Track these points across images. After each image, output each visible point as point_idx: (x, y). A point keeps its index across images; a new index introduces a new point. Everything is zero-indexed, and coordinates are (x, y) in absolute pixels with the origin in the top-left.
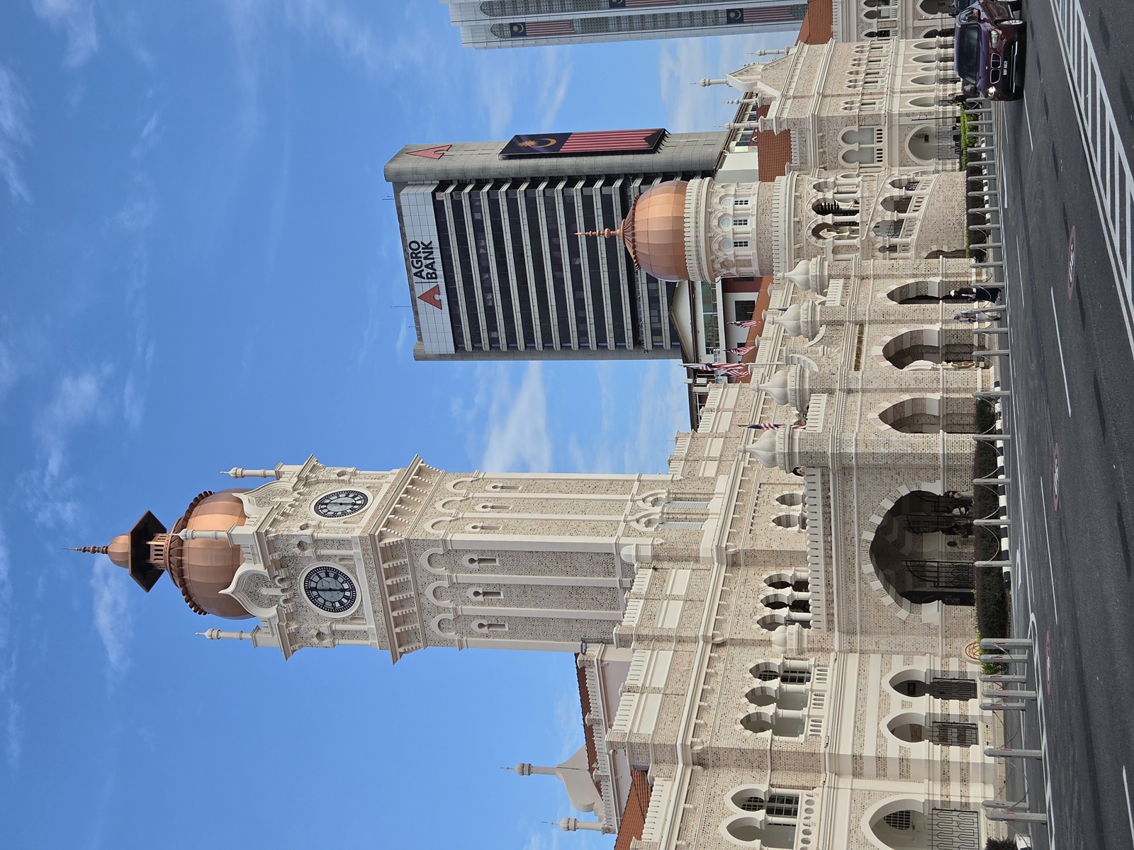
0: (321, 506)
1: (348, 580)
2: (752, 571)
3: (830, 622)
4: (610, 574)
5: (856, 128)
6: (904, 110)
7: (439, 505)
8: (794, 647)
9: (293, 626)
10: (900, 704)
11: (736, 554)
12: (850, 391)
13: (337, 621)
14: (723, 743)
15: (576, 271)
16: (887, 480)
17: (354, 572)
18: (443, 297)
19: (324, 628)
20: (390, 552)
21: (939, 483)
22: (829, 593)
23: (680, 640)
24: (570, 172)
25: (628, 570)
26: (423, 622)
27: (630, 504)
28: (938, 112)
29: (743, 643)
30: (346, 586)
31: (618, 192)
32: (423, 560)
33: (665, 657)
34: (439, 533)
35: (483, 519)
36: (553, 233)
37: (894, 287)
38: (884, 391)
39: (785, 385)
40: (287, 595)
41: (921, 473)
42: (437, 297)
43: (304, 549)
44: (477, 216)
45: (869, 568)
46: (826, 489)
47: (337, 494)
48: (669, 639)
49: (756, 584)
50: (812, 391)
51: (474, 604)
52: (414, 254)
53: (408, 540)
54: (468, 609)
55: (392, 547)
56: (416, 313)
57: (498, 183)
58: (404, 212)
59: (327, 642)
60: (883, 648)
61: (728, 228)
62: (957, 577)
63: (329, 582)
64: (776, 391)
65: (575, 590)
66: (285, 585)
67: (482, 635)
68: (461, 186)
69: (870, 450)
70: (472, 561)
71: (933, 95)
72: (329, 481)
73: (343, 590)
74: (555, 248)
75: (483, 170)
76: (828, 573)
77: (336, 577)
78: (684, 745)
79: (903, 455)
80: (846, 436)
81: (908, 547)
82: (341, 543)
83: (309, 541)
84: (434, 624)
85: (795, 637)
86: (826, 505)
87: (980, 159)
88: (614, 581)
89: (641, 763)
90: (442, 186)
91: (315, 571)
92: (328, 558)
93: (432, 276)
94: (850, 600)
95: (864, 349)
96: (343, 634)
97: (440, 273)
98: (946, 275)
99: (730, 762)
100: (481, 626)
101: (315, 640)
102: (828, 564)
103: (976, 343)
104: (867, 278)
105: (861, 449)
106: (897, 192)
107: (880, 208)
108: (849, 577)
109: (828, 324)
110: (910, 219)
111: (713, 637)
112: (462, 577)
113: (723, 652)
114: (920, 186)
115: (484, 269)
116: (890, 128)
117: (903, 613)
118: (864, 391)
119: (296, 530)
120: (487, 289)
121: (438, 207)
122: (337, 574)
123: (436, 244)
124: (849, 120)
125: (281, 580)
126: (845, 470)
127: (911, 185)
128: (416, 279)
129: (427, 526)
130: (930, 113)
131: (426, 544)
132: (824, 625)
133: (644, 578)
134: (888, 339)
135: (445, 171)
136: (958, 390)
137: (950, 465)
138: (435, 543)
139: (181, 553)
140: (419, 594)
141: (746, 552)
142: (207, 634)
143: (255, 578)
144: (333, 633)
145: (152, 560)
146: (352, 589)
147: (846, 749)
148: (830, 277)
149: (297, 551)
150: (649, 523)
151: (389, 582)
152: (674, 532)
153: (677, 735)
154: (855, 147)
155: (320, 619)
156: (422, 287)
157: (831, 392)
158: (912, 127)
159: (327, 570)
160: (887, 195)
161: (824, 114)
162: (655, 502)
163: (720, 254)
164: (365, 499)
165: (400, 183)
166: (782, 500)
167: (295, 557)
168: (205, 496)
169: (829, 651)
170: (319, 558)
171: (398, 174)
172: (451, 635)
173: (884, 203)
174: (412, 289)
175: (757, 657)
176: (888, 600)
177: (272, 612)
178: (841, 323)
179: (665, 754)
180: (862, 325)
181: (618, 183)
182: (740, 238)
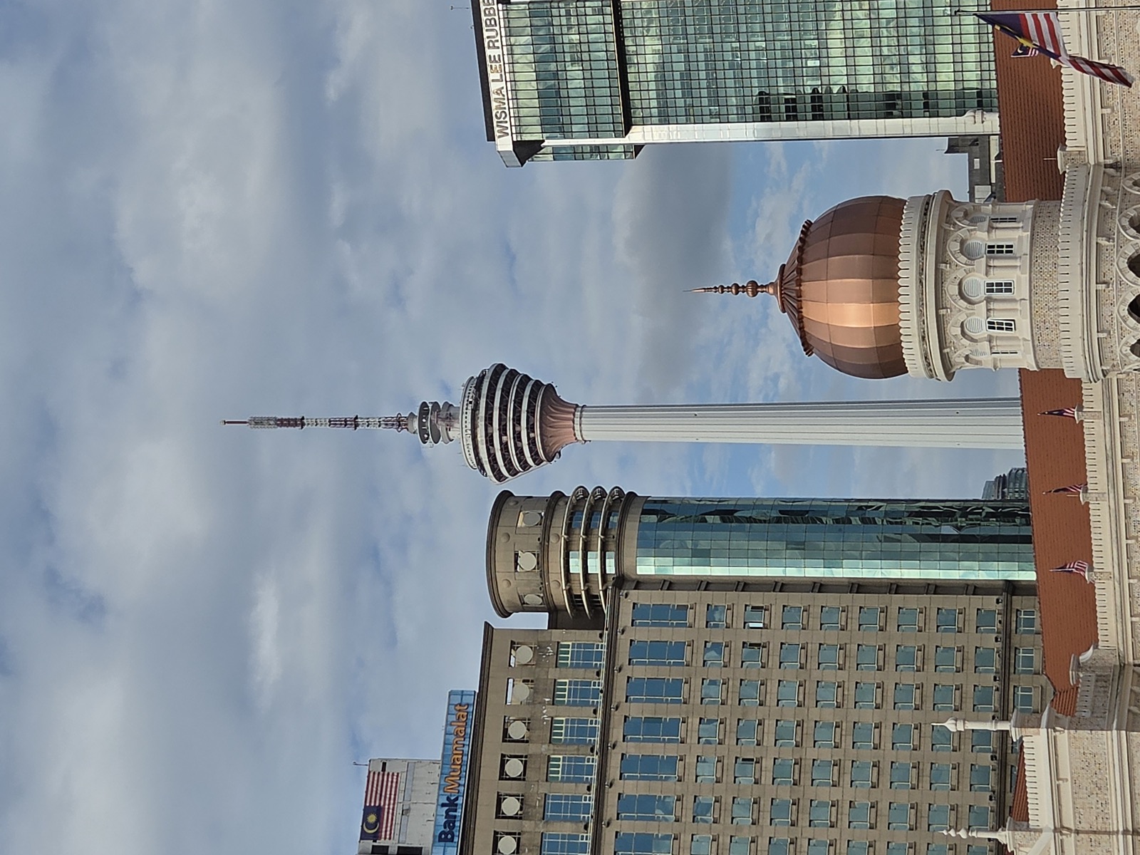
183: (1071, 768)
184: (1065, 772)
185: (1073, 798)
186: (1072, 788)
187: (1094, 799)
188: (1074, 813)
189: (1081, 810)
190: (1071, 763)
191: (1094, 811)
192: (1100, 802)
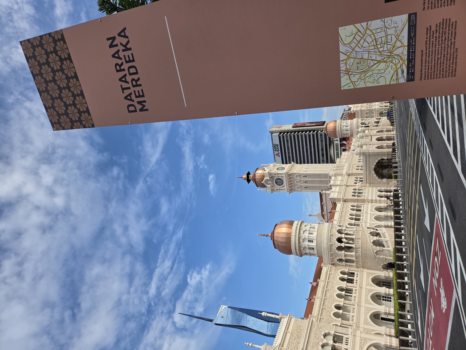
0: (277, 169)
1: (282, 180)
2: (352, 177)
3: (367, 182)
4: (327, 178)
5: (368, 112)
6: (378, 108)
7: (297, 169)
8: (360, 186)
9: (273, 188)
10: (379, 193)
11: (349, 174)
12: (370, 145)
13: (280, 187)
14: (349, 198)
15: (307, 149)
16: (377, 157)
17: (283, 179)
18: (280, 155)
19: (278, 188)
20: (290, 175)
21: (386, 157)
22: (366, 177)
23: (340, 186)
24: (306, 130)
25: (330, 177)
26: (295, 187)
27: (329, 171)
28: (385, 108)
29: (351, 186)
30: (282, 181)
31: (316, 133)
32: (295, 176)
33: (338, 188)
34: (298, 172)
35: (305, 170)
36: (302, 142)
37: (377, 131)
38: (376, 144)
39: (358, 144)
40: (272, 183)
41: (383, 155)
42: (279, 155)
43: (275, 175)
44: (287, 139)
45: (374, 172)
46: (366, 159)
47: (280, 168)
48: (338, 185)
49: (353, 178)
50: (363, 145)
51: (303, 184)
52: (274, 146)
53: (293, 173)
54: (302, 185)
55: (290, 174)
56: (275, 158)
57: (291, 132)
58: (273, 138)
59: (278, 191)
60: (376, 186)
61: (345, 128)
62: (389, 176)
63: (279, 181)
64: (357, 145)
65: (321, 181)
66: (272, 181)
67: (304, 189)
68: (284, 133)
69: (374, 151)
70: (303, 176)
71: (383, 105)
72: (278, 166)
73: (281, 182)
74: (303, 145)
75: (289, 130)
76: (366, 173)
77: (280, 180)
78: (342, 198)
79: (379, 152)
80: (370, 150)
81: (380, 171)
82: (282, 174)
83: (276, 174)
84: (296, 187)
85: (360, 184)
86: (366, 162)
87: (393, 118)
88: (328, 179)
89: (335, 202)
90: (280, 133)
91: (277, 179)
92: (279, 176)
93: (278, 151)
94: (370, 178)
95: (372, 139)
96: (281, 189)
97: (280, 150)
98: (387, 129)
99: (350, 201)
100: (304, 188)
101: (276, 190)
102: (366, 172)
103: (392, 138)
104: (372, 130)
105: (372, 151)
106: (377, 120)
107: (374, 123)
108: (370, 174)
109: (366, 136)
110: (379, 125)
111: (346, 185)
112: (302, 179)
113: (348, 187)
114: (381, 119)
115: (288, 149)
116: (375, 111)
117: (379, 180)
118: (372, 144)
119: (274, 172)
120: (289, 153)
121: (280, 137)
122: (281, 179)
123: (279, 144)
124: (367, 110)
125: (271, 180)
126: (370, 155)
127: (380, 119)
128: (275, 151)
129: (296, 171)
130: (383, 108)
131: (296, 174)
132: (365, 183)
133: (333, 178)
134: (376, 138)
135: (281, 131)
136: (389, 144)
137: (388, 154)
138: (297, 173)
139: (255, 176)
140: (294, 182)
141: (351, 173)
142: (258, 190)
143: (267, 180)
144: (279, 189)
145: (250, 179)
146: (283, 182)
147: (370, 198)
148: (366, 130)
149: (274, 175)
150: (333, 170)
151: (289, 180)
152: (338, 172)
153: (341, 197)
154: (368, 115)
155: (278, 187)
156: (276, 153)
157: (367, 145)
158: (379, 111)
159: (279, 179)
160: (375, 121)
161: (362, 109)
162: (334, 168)
163: (343, 132)
164: (285, 168)
165: (272, 133)
166: (357, 166)
167: (274, 176)
168: (258, 168)
169: (366, 187)
170: (278, 176)
171: (272, 131)
172: (299, 189)
173: (375, 122)
174: (274, 153)
175: (354, 188)
176: (377, 178)
177: (270, 185)
178: (368, 136)
179: (339, 200)
180: (372, 136)
181: (316, 132)
182: (347, 129)
183: (292, 329)
184: (290, 330)
185: (289, 339)
186: (290, 336)
187: (296, 340)
188: (288, 344)
189: (290, 344)
190: (293, 328)
191: (294, 345)
192: (297, 342)
